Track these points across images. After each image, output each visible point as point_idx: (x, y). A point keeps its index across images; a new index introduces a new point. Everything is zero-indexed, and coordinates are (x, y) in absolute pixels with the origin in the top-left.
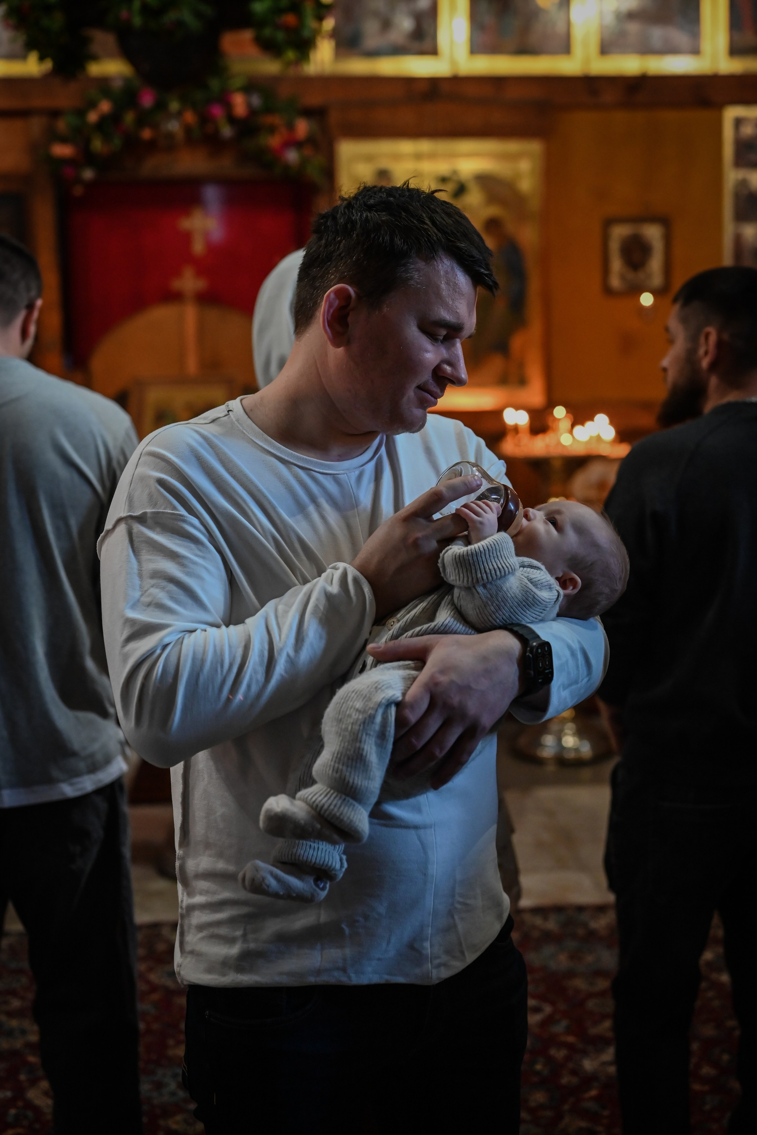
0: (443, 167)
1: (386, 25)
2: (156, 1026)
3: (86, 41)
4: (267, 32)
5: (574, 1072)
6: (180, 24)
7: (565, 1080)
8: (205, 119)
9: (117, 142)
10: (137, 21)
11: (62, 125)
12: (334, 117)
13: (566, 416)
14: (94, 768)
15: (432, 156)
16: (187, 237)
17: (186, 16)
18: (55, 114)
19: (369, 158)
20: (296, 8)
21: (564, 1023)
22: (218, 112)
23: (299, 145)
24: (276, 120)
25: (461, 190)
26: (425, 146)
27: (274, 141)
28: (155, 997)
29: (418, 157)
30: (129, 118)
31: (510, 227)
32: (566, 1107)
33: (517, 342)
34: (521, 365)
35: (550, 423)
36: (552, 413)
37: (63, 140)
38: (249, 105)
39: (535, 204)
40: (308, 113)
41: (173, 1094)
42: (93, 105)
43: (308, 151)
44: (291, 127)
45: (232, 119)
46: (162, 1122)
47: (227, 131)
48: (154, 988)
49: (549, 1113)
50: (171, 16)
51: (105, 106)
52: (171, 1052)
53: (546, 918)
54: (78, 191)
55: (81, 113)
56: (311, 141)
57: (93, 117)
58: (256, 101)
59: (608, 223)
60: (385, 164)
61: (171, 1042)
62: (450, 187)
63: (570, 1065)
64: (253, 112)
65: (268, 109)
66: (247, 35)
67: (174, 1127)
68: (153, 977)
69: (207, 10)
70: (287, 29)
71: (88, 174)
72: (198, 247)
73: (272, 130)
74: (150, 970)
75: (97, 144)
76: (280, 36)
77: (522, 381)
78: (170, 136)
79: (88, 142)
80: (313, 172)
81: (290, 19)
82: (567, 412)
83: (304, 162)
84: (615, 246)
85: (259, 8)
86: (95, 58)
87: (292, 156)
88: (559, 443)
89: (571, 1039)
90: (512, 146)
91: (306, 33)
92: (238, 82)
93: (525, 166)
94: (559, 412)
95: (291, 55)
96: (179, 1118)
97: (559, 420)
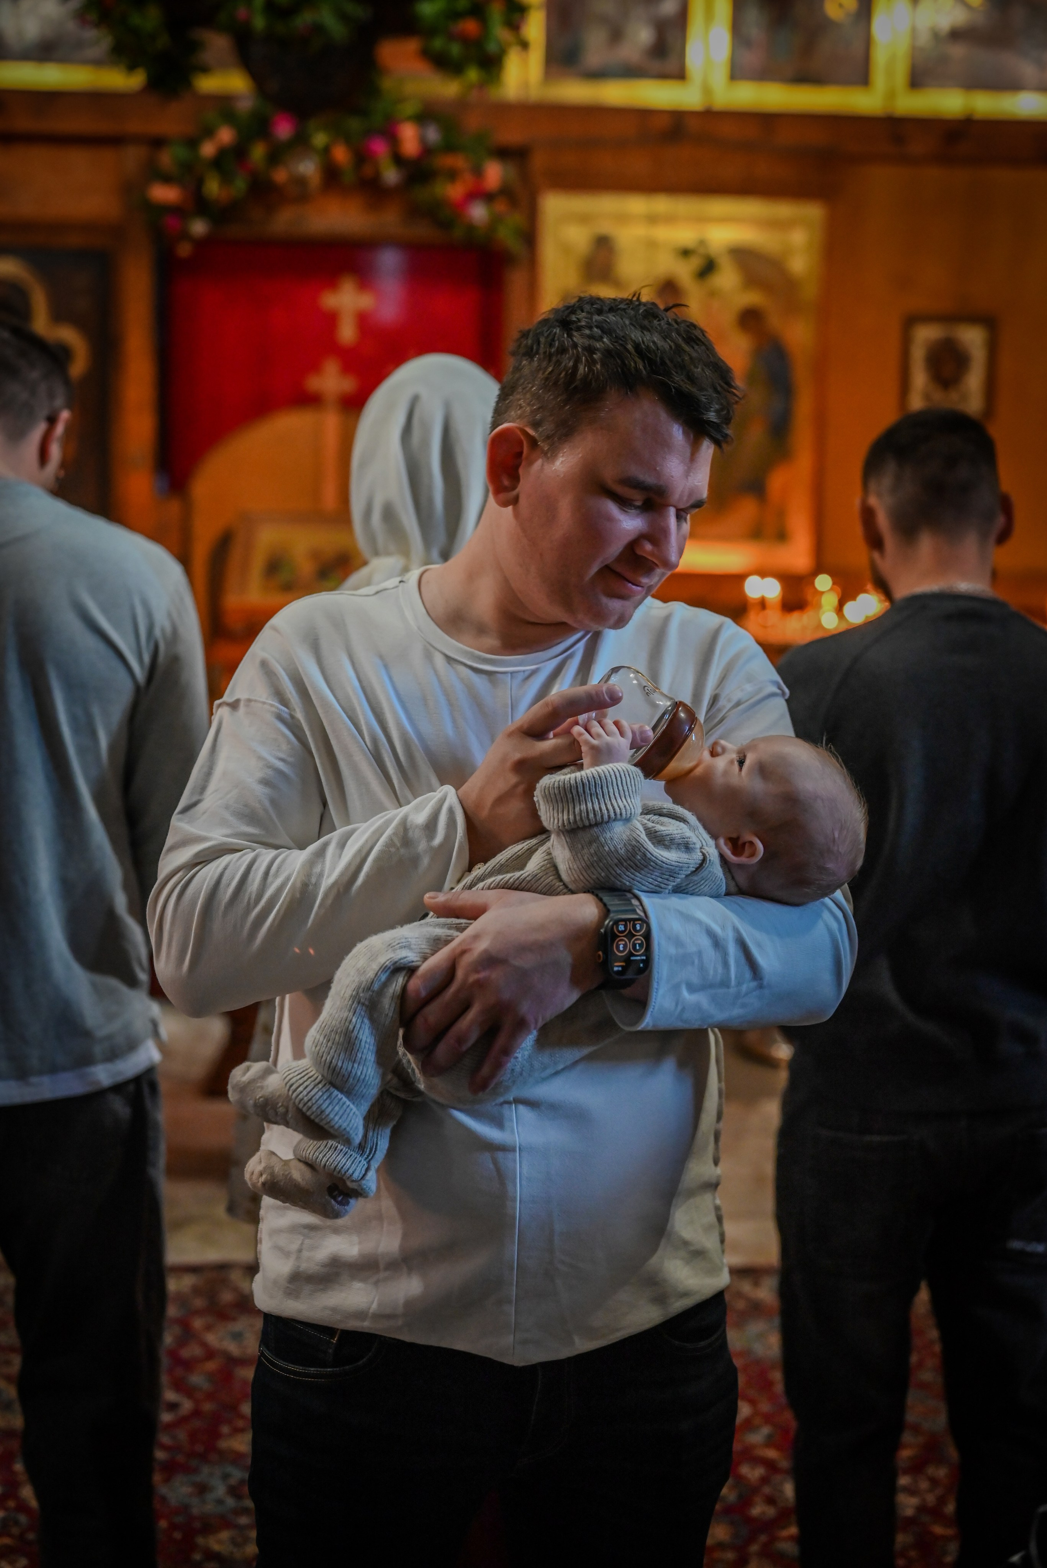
0: (685, 235)
1: (616, 35)
2: (208, 1407)
3: (194, 47)
4: (438, 43)
5: (770, 1501)
6: (318, 29)
7: (758, 1510)
8: (362, 157)
9: (240, 184)
10: (259, 23)
11: (167, 159)
12: (539, 161)
13: (831, 589)
14: (114, 1054)
15: (670, 219)
16: (331, 319)
17: (327, 18)
18: (158, 143)
19: (584, 219)
20: (478, 11)
21: (766, 1430)
22: (381, 149)
23: (488, 197)
24: (459, 161)
25: (708, 268)
26: (661, 204)
27: (454, 191)
28: (211, 1366)
29: (652, 219)
30: (258, 152)
31: (775, 321)
32: (754, 1548)
33: (777, 481)
34: (781, 514)
35: (809, 597)
36: (813, 583)
37: (167, 179)
38: (422, 140)
39: (810, 291)
40: (503, 153)
41: (220, 1502)
42: (209, 132)
43: (501, 206)
44: (478, 172)
45: (398, 159)
46: (200, 1540)
47: (391, 175)
48: (211, 1354)
49: (730, 1556)
50: (305, 19)
51: (226, 135)
52: (223, 1444)
53: (756, 1284)
54: (184, 250)
55: (193, 143)
56: (506, 193)
57: (208, 149)
58: (433, 135)
59: (910, 321)
60: (606, 228)
61: (225, 1429)
62: (695, 263)
63: (767, 1490)
64: (427, 151)
65: (449, 147)
66: (412, 45)
67: (216, 1547)
68: (212, 1339)
69: (359, 12)
70: (465, 40)
71: (199, 227)
72: (347, 333)
73: (452, 175)
74: (209, 1328)
75: (213, 187)
76: (455, 49)
77: (782, 536)
78: (301, 182)
79: (200, 183)
80: (507, 236)
81: (470, 26)
82: (834, 584)
83: (495, 221)
84: (918, 354)
85: (428, 10)
86: (205, 69)
87: (478, 212)
88: (819, 626)
89: (772, 1454)
90: (784, 210)
91: (492, 47)
92: (410, 108)
93: (798, 238)
94: (823, 582)
95: (473, 74)
96: (225, 1535)
97: (822, 593)
